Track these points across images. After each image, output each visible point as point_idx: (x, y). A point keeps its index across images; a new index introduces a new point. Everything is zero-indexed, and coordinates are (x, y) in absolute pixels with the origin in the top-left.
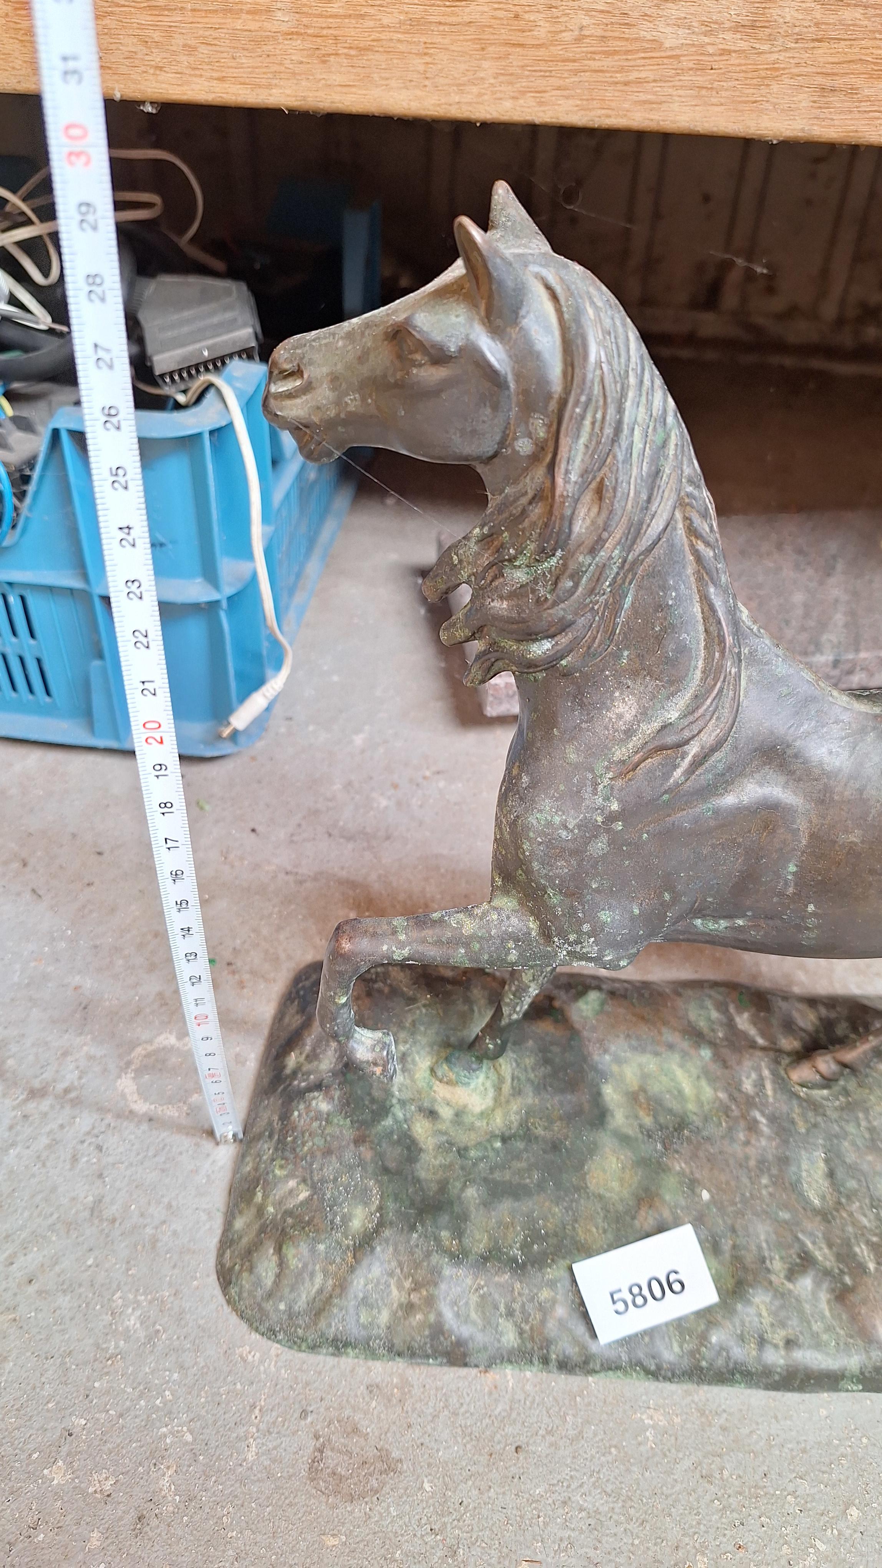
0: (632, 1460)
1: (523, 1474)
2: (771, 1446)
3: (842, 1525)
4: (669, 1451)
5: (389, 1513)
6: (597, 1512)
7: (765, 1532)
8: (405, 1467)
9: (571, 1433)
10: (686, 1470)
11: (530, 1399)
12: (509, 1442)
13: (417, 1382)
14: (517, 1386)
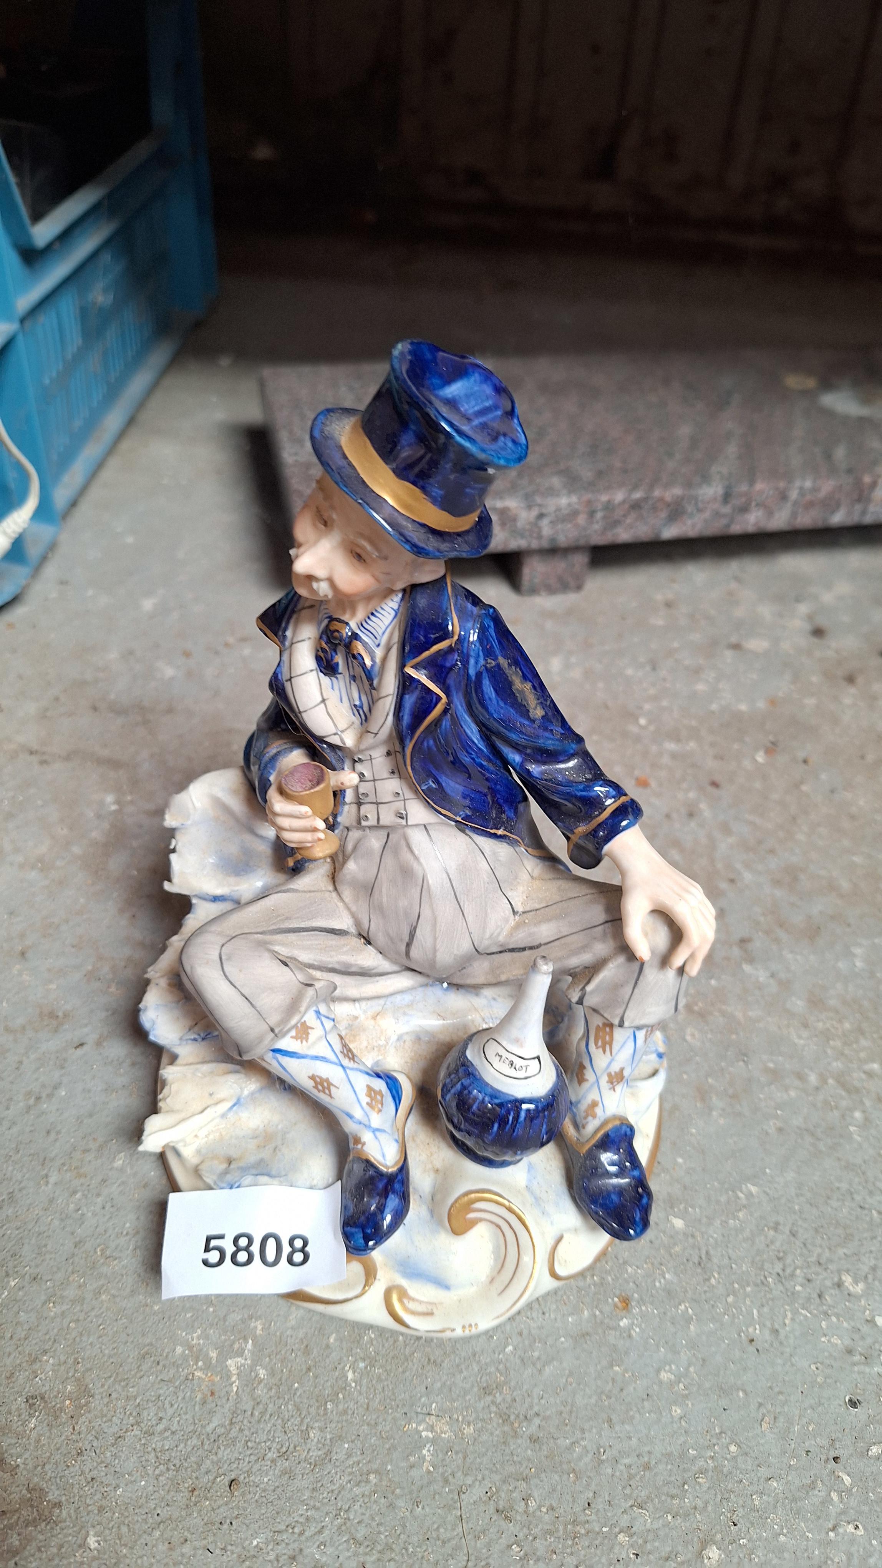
0: (398, 1491)
1: (237, 1517)
2: (602, 1462)
4: (453, 1475)
8: (64, 1513)
9: (314, 1453)
10: (475, 1502)
11: (261, 1406)
12: (221, 1471)
13: (101, 1390)
14: (243, 1391)
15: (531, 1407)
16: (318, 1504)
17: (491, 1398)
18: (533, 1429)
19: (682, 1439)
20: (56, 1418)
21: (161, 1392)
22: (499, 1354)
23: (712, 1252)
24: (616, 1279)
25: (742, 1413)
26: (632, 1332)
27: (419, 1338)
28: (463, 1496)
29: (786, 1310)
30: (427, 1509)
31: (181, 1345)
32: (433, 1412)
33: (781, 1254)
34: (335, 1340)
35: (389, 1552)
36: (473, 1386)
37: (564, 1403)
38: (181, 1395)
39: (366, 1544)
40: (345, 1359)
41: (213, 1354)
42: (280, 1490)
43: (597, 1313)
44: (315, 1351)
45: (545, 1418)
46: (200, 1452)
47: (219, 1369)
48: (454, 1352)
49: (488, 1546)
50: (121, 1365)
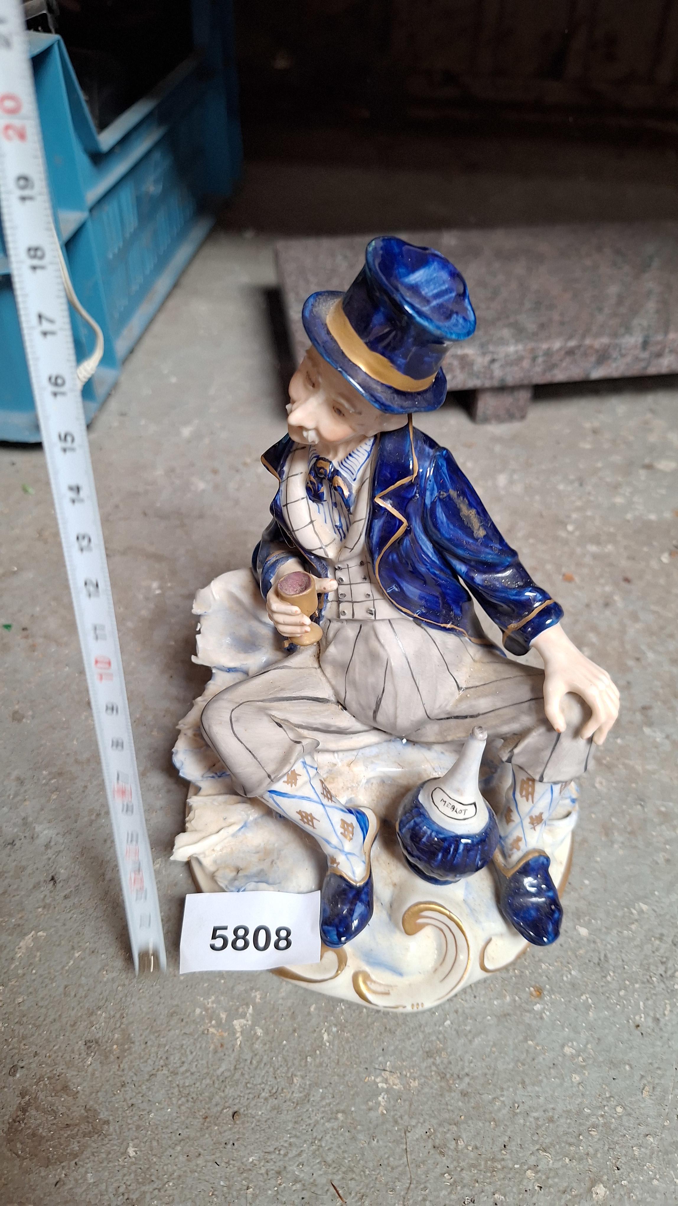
0: (359, 1127)
1: (238, 1140)
2: (516, 1114)
4: (401, 1117)
5: (86, 1180)
6: (314, 1184)
8: (111, 1129)
9: (297, 1095)
10: (417, 1139)
11: (258, 1057)
12: (227, 1105)
13: (139, 1039)
14: (245, 1044)
15: (463, 1069)
16: (298, 1134)
17: (432, 1060)
18: (463, 1086)
19: (580, 1100)
20: (107, 1057)
21: (184, 1042)
22: (439, 1026)
23: (609, 955)
24: (532, 973)
25: (628, 1082)
26: (544, 1015)
27: (378, 1011)
28: (408, 1134)
29: (666, 1004)
30: (381, 1142)
31: (199, 1007)
32: (388, 1069)
33: (664, 959)
34: (315, 1009)
35: (350, 1174)
36: (418, 1050)
37: (489, 1067)
38: (198, 1045)
39: (334, 1165)
40: (322, 1024)
41: (223, 1016)
42: (270, 1121)
43: (517, 998)
44: (300, 1017)
45: (473, 1078)
46: (212, 1089)
47: (227, 1027)
48: (404, 1023)
49: (426, 1173)
50: (155, 1020)
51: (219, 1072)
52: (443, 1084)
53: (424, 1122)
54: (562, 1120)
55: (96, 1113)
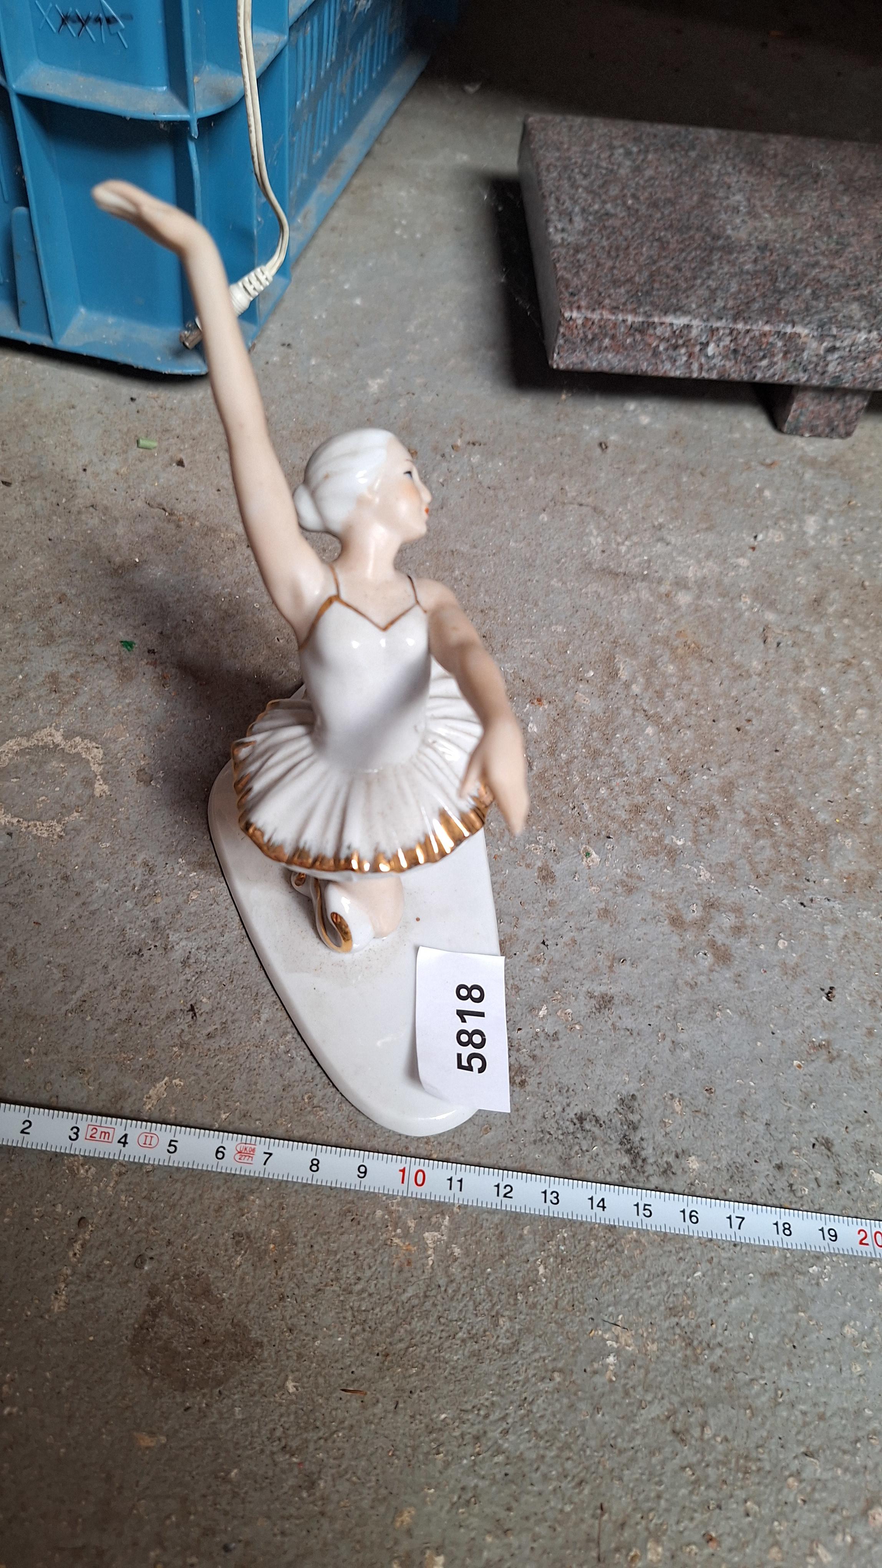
0: (580, 1393)
1: (426, 1389)
2: (777, 1404)
3: (859, 1529)
4: (634, 1388)
5: (233, 1414)
6: (521, 1458)
7: (750, 1523)
8: (266, 1354)
9: (502, 1341)
10: (653, 1419)
11: (454, 1284)
12: (413, 1341)
13: (303, 1240)
14: (438, 1266)
15: (715, 1336)
16: (503, 1392)
17: (676, 1320)
18: (714, 1358)
19: (860, 1397)
20: (261, 1259)
21: (360, 1252)
22: (688, 1277)
26: (823, 1283)
28: (642, 1411)
30: (607, 1417)
31: (380, 1210)
32: (619, 1323)
34: (528, 1232)
35: (567, 1451)
36: (659, 1305)
37: (747, 1339)
38: (379, 1259)
39: (546, 1438)
40: (537, 1252)
41: (411, 1225)
42: (468, 1370)
44: (509, 1239)
45: (726, 1351)
46: (394, 1319)
47: (416, 1240)
48: (643, 1267)
49: (663, 1463)
50: (323, 1218)
51: (404, 1297)
52: (689, 1352)
53: (663, 1398)
54: (835, 1420)
55: (246, 1330)
